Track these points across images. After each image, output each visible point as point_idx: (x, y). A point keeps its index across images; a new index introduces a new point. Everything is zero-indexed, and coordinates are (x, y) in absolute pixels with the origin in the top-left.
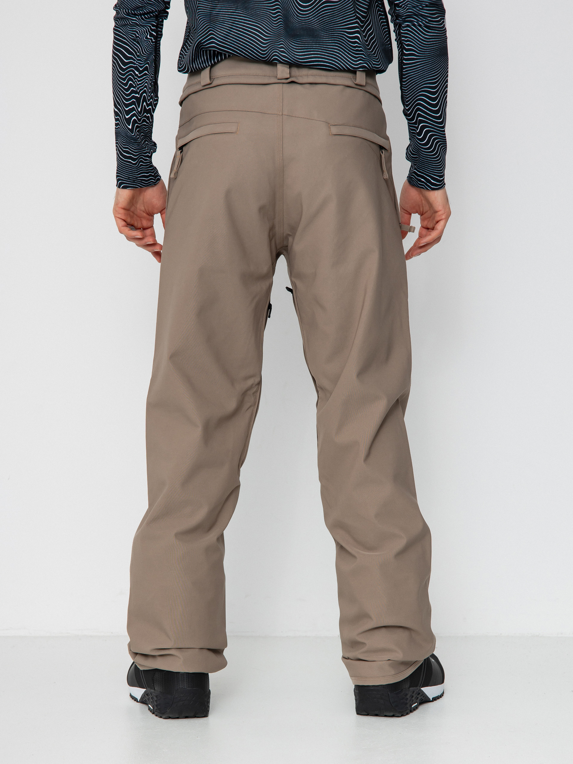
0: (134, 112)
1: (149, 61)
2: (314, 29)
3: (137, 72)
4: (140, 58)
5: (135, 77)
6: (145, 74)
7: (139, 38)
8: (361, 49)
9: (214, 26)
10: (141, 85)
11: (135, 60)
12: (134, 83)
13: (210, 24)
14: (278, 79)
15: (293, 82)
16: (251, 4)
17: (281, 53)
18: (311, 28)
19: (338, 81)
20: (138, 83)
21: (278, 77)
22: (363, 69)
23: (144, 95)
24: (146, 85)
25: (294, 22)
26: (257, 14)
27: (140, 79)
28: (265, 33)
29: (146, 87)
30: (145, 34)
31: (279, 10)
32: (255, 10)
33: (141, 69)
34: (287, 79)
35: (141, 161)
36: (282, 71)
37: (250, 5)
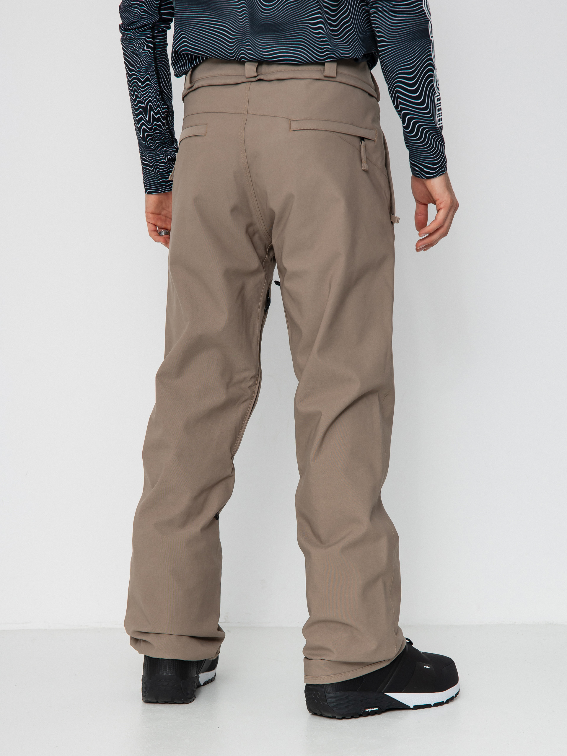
0: (143, 121)
1: (149, 72)
2: (280, 23)
3: (140, 83)
4: (140, 70)
5: (139, 88)
6: (148, 85)
7: (137, 50)
8: (326, 40)
9: (186, 29)
10: (145, 95)
11: (136, 72)
12: (138, 93)
13: (182, 28)
14: (247, 78)
15: (260, 80)
16: (218, 4)
17: (248, 50)
18: (276, 22)
19: (305, 75)
20: (142, 94)
21: (246, 75)
22: (331, 60)
23: (150, 105)
24: (150, 95)
25: (259, 19)
26: (223, 14)
27: (143, 90)
28: (232, 32)
29: (150, 96)
30: (142, 47)
31: (245, 8)
32: (221, 10)
33: (143, 80)
34: (255, 77)
35: (157, 168)
36: (250, 69)
37: (216, 5)
